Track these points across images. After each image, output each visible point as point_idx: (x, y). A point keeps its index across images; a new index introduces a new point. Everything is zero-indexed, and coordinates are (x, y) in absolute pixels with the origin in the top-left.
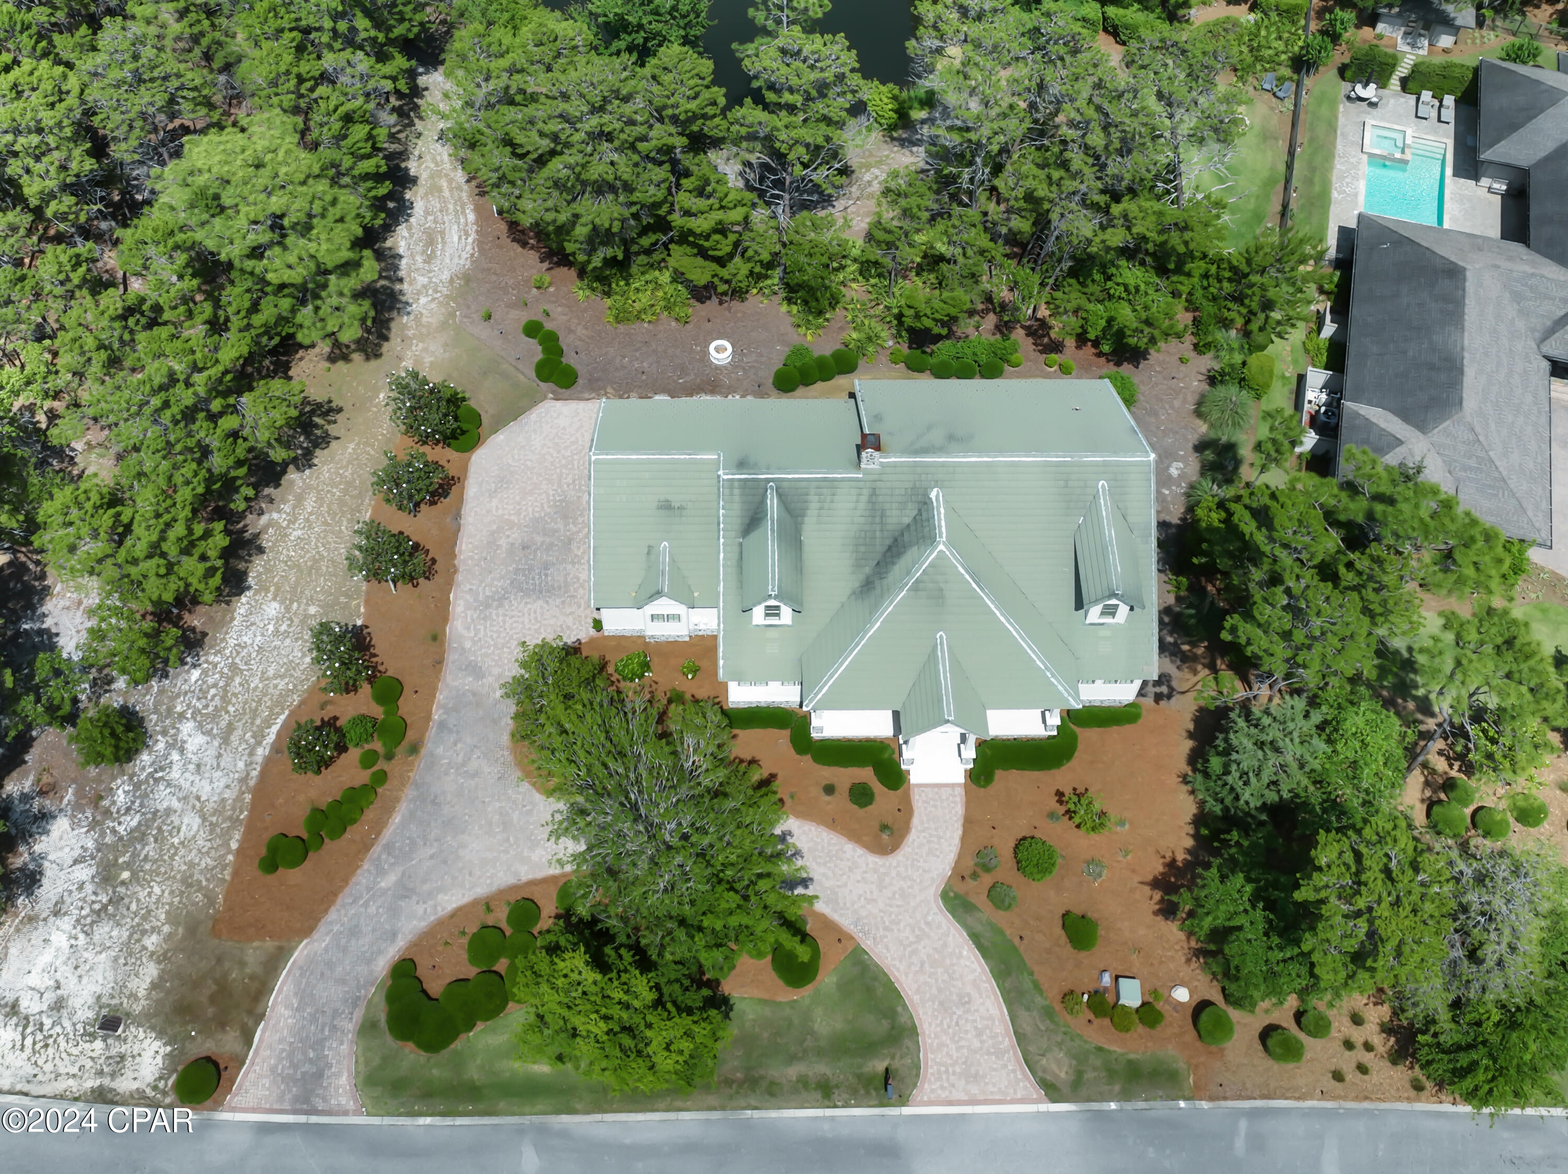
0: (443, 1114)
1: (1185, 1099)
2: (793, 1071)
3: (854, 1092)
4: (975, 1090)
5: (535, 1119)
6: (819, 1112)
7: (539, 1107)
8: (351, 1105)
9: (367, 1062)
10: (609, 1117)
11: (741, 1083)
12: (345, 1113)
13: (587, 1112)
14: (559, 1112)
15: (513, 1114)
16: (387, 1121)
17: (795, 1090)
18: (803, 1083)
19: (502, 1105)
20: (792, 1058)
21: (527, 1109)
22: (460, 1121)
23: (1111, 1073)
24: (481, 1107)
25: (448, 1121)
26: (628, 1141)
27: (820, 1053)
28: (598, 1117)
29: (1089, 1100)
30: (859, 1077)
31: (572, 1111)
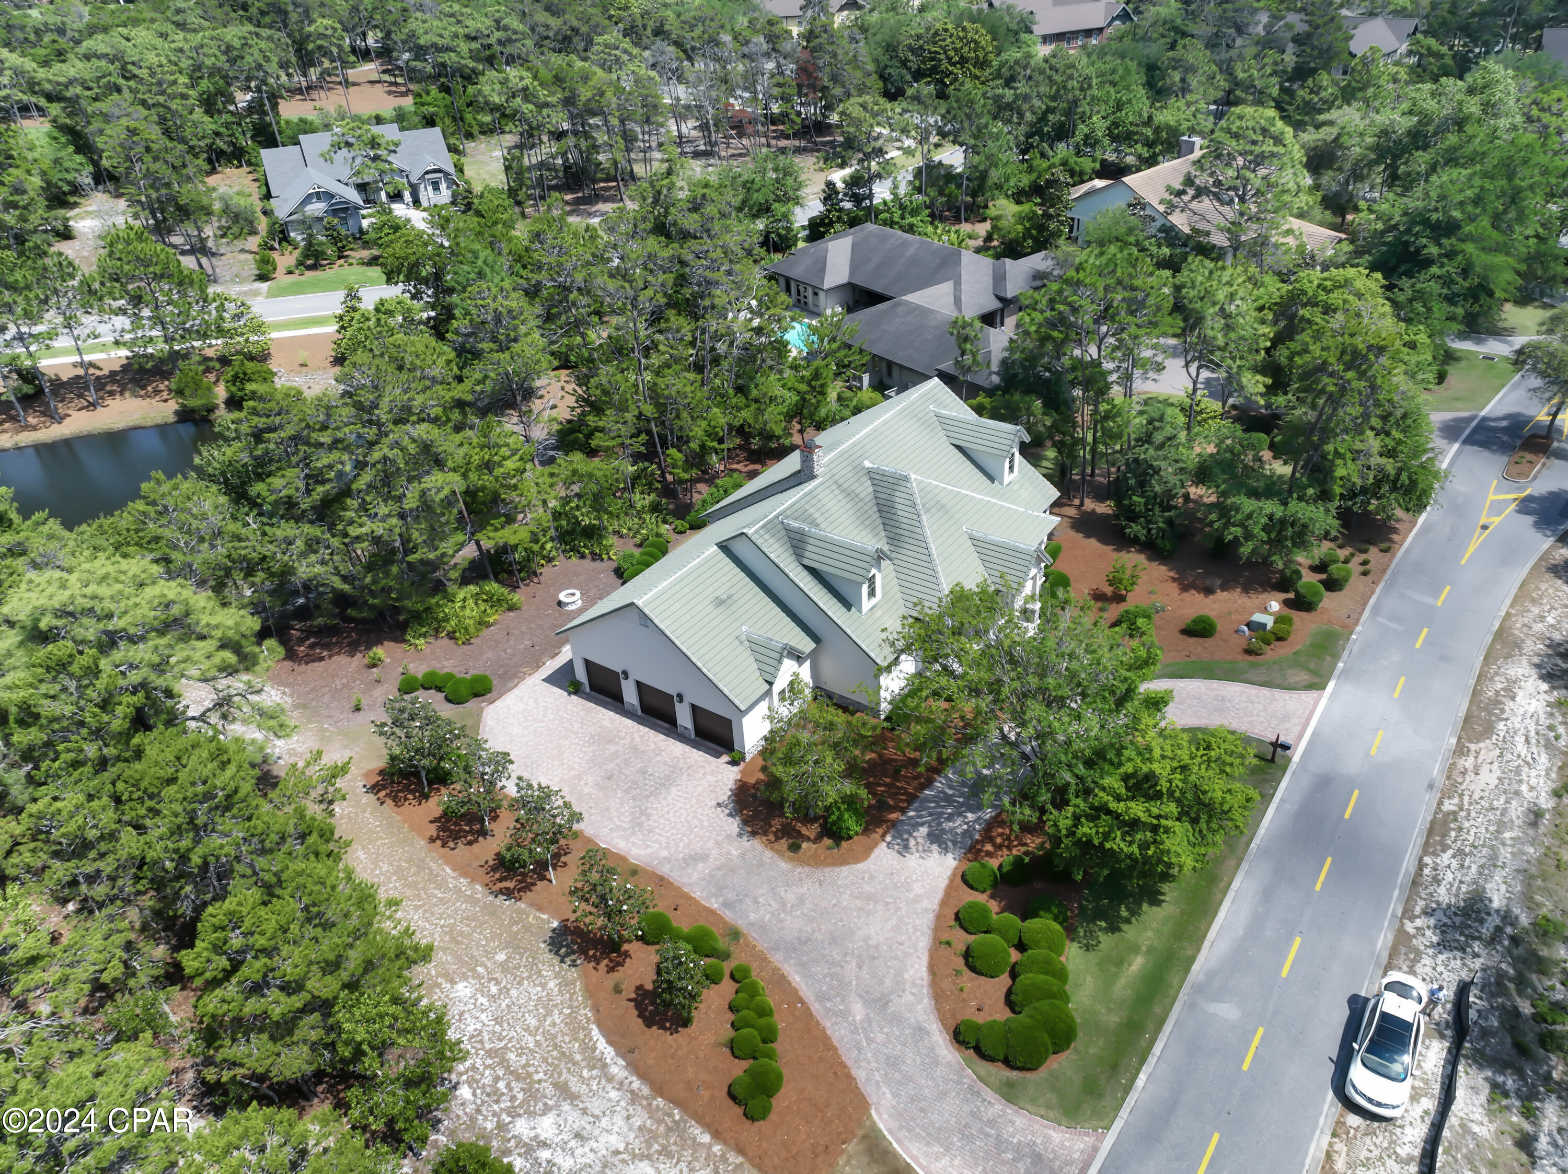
0: (1143, 1061)
1: (1351, 634)
4: (1296, 721)
5: (1185, 989)
6: (1274, 805)
7: (1175, 982)
8: (1090, 1140)
9: (1049, 1107)
10: (1211, 935)
12: (1095, 1149)
13: (1198, 950)
14: (1187, 970)
15: (1172, 1004)
16: (1124, 1113)
19: (1157, 1009)
21: (1172, 992)
22: (1157, 1049)
23: (1315, 656)
24: (1151, 1026)
25: (1152, 1060)
26: (1241, 933)
28: (1207, 943)
29: (1330, 674)
31: (1192, 960)
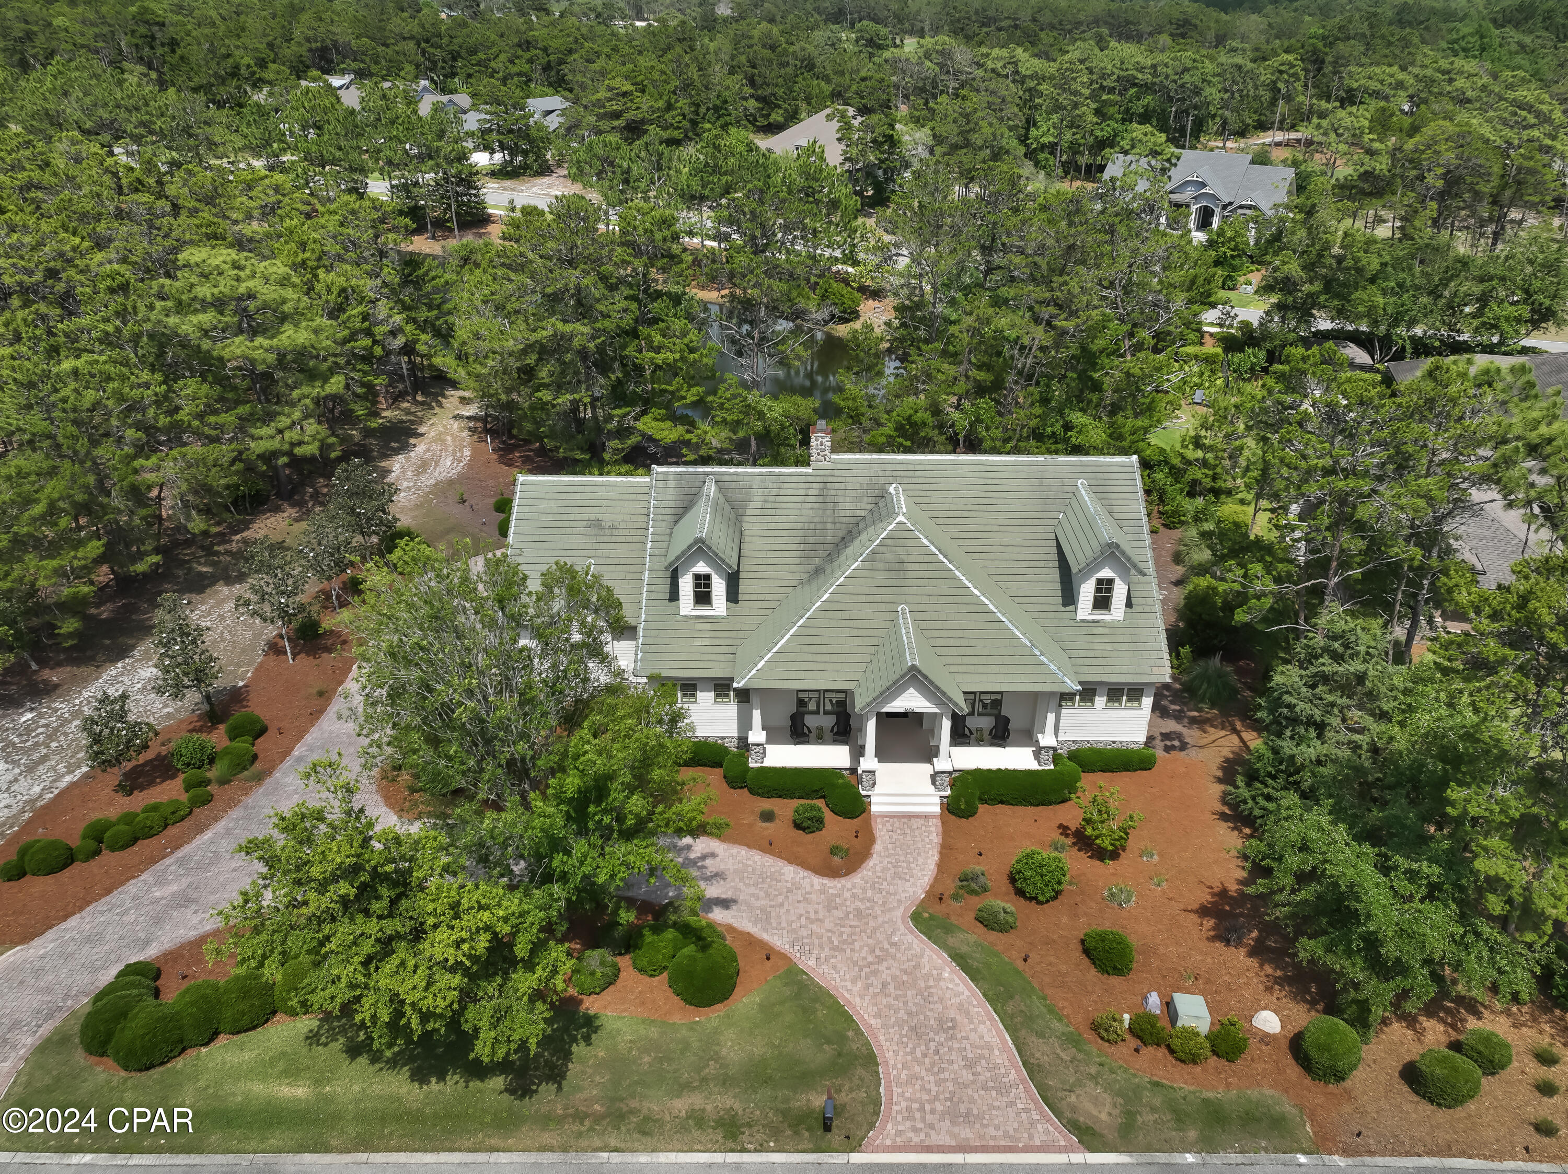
1: (1304, 1152)
2: (681, 1105)
3: (775, 1133)
4: (966, 1133)
6: (718, 1157)
11: (598, 1119)
13: (347, 1150)
15: (227, 1151)
17: (683, 1128)
18: (698, 1119)
20: (684, 1088)
23: (1180, 1117)
27: (726, 1081)
29: (1149, 1149)
30: (785, 1113)
31: (322, 1149)
